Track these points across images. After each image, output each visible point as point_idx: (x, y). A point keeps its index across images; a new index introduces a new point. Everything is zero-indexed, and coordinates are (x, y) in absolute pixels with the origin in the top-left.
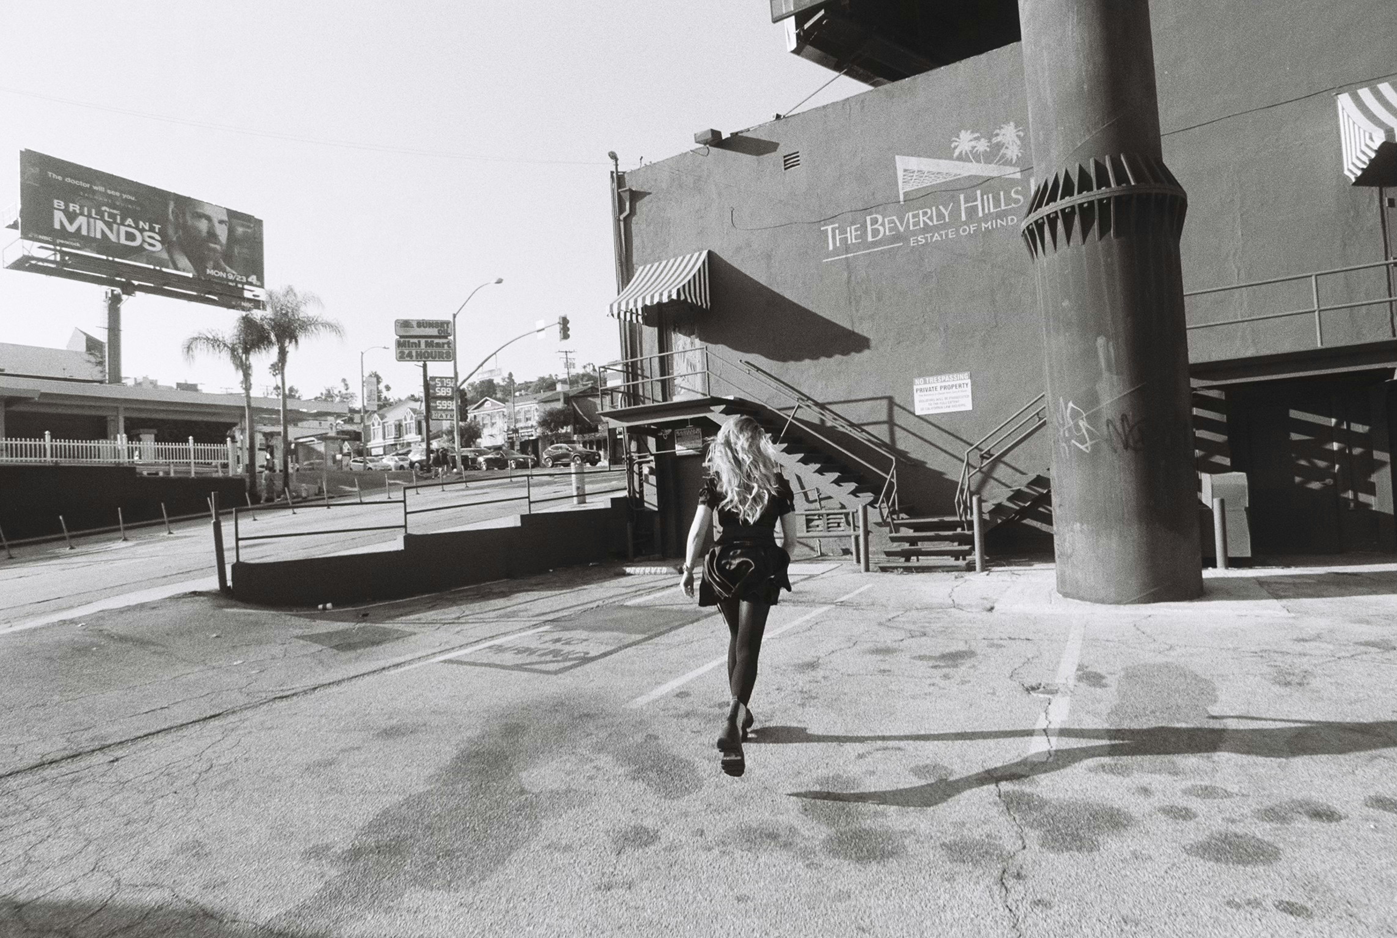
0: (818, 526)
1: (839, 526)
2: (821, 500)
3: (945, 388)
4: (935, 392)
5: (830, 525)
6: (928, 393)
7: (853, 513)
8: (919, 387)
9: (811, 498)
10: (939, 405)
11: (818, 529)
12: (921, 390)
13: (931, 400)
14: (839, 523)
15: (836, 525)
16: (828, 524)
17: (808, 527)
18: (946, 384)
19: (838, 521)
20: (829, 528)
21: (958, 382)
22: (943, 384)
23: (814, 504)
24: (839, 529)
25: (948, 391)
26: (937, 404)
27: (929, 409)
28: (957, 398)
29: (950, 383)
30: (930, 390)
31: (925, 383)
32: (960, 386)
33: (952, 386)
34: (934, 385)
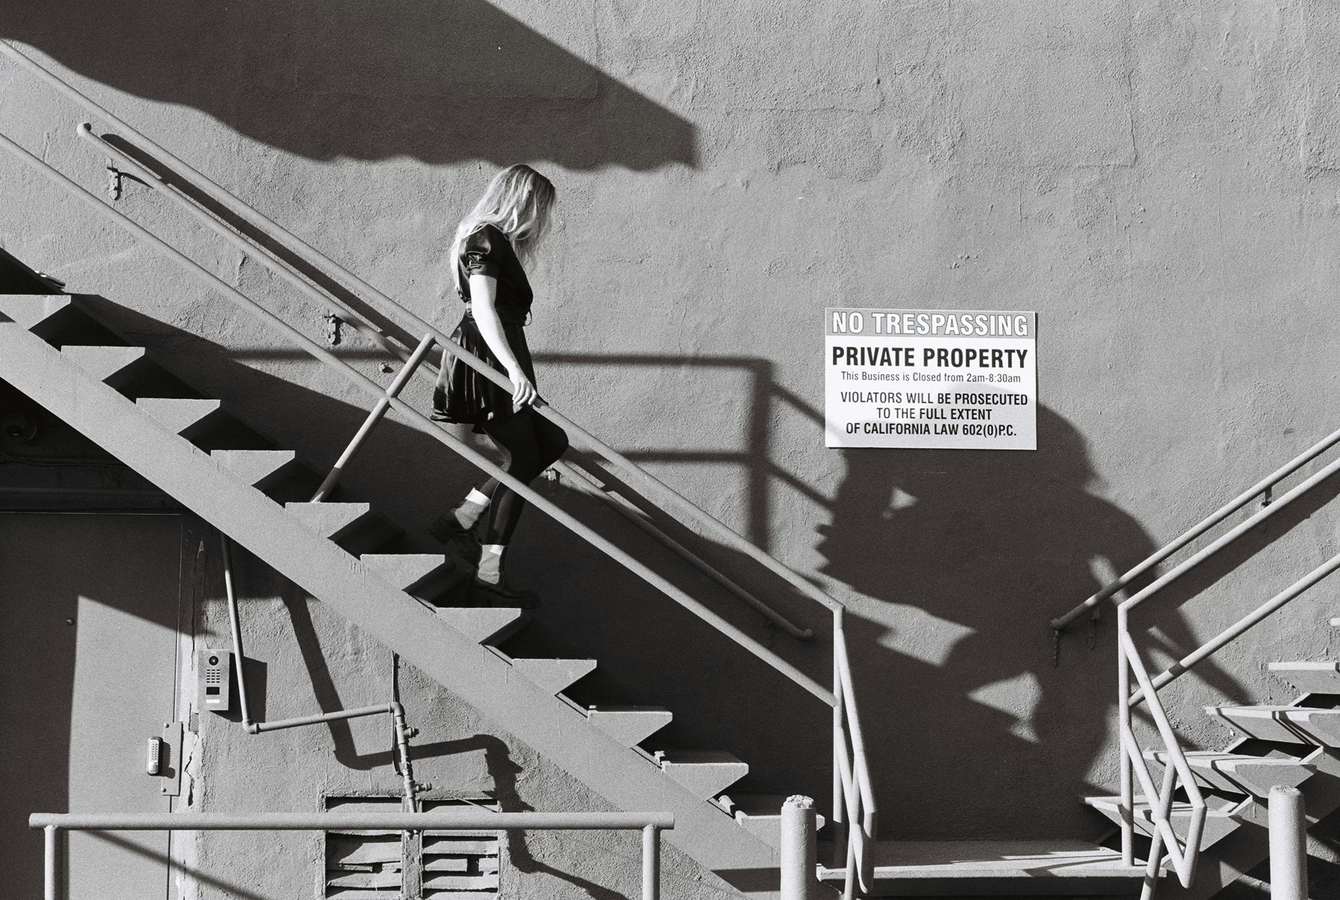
0: (377, 867)
1: (473, 870)
2: (413, 753)
3: (942, 356)
4: (902, 368)
5: (433, 866)
6: (878, 369)
7: (657, 830)
8: (845, 342)
9: (362, 748)
10: (917, 421)
11: (377, 880)
12: (852, 355)
13: (890, 397)
14: (473, 860)
15: (462, 865)
16: (427, 858)
17: (333, 870)
18: (949, 344)
19: (470, 847)
20: (427, 876)
21: (991, 344)
22: (935, 344)
23: (379, 771)
24: (475, 882)
25: (951, 370)
26: (909, 413)
27: (876, 429)
28: (985, 398)
29: (964, 344)
30: (886, 360)
31: (869, 330)
32: (997, 357)
33: (970, 355)
34: (903, 343)
